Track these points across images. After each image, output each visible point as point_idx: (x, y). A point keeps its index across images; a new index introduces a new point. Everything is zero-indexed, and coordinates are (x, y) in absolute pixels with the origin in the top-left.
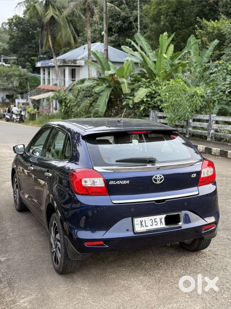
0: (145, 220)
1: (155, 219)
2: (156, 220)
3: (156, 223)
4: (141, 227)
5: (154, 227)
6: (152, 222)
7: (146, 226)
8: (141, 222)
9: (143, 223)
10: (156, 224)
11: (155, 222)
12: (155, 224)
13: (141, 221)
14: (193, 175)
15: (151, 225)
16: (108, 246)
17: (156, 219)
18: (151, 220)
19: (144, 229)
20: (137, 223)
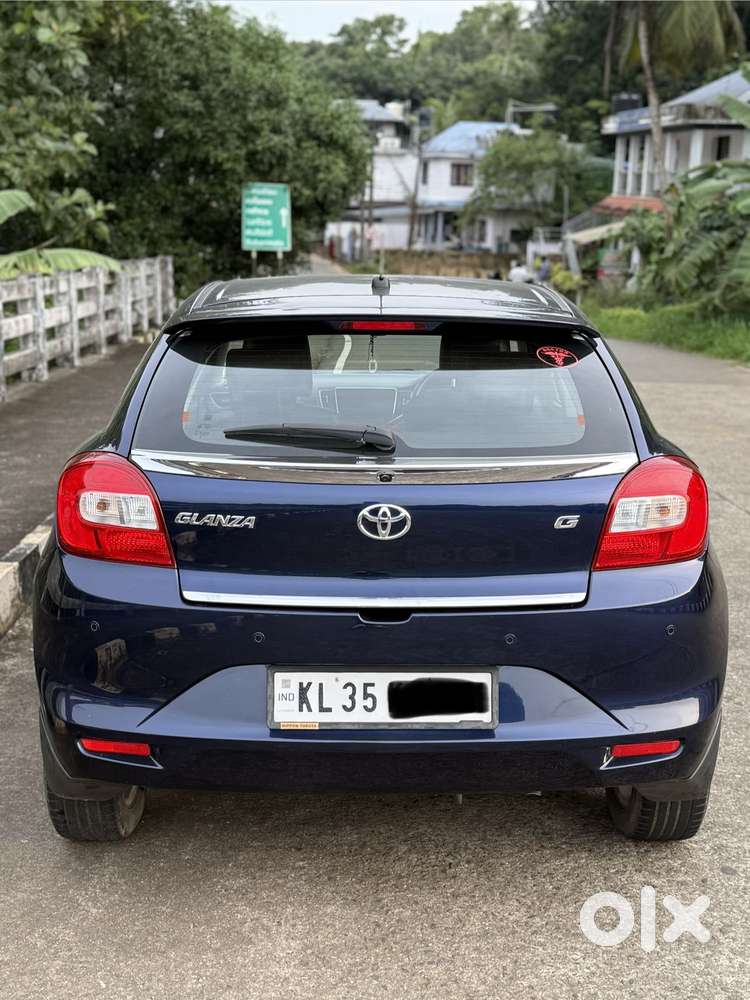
0: (321, 685)
1: (366, 685)
2: (370, 690)
3: (369, 703)
4: (301, 710)
5: (359, 717)
6: (352, 697)
7: (322, 709)
8: (303, 691)
9: (312, 695)
10: (370, 706)
11: (366, 696)
12: (365, 707)
13: (301, 684)
14: (565, 522)
15: (344, 707)
16: (160, 767)
17: (373, 685)
18: (350, 689)
19: (312, 719)
20: (285, 691)
